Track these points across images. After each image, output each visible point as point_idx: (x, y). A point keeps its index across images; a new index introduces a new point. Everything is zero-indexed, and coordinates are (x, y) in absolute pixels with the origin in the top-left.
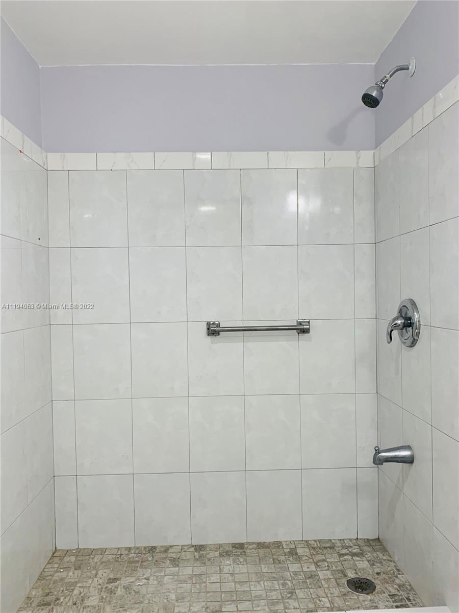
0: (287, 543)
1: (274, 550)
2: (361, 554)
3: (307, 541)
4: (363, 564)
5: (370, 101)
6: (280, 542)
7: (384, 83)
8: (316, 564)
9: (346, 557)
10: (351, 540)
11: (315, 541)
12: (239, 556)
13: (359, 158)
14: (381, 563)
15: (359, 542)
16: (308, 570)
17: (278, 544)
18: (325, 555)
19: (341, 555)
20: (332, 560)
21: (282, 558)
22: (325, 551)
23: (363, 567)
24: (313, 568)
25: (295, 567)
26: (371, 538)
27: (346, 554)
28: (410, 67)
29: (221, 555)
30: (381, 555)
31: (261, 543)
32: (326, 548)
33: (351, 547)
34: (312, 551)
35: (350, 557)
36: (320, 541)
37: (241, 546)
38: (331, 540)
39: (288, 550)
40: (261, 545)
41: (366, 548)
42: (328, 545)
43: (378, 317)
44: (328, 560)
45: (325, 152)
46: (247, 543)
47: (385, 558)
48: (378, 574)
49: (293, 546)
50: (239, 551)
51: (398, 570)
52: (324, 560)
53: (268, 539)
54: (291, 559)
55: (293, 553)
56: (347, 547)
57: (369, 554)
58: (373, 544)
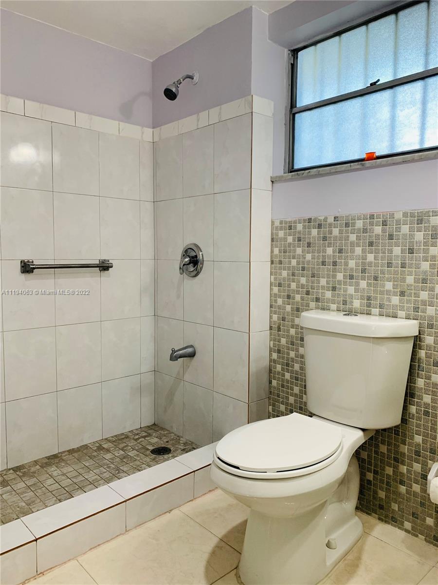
0: (92, 444)
1: (85, 451)
2: (149, 435)
3: (106, 439)
4: (155, 440)
5: (170, 95)
6: (86, 445)
7: (180, 84)
8: (122, 449)
9: (140, 440)
10: (137, 430)
11: (112, 437)
12: (59, 462)
13: (143, 133)
14: (165, 436)
15: (143, 429)
16: (119, 454)
17: (86, 447)
18: (125, 443)
19: (136, 440)
20: (132, 444)
21: (95, 454)
22: (124, 441)
23: (155, 441)
24: (122, 452)
25: (108, 456)
26: (150, 425)
27: (139, 438)
28: (195, 78)
29: (42, 467)
30: (162, 432)
31: (70, 450)
32: (123, 439)
33: (140, 433)
34: (114, 444)
35: (143, 439)
36: (116, 436)
37: (55, 456)
38: (123, 433)
39: (96, 448)
40: (71, 452)
41: (149, 431)
42: (123, 437)
43: (156, 258)
44: (129, 445)
45: (120, 123)
46: (59, 453)
47: (166, 433)
48: (167, 442)
49: (98, 445)
50: (57, 460)
51: (178, 436)
52: (127, 446)
53: (75, 446)
54: (102, 452)
55: (100, 448)
56: (137, 434)
57: (154, 434)
58: (153, 428)
